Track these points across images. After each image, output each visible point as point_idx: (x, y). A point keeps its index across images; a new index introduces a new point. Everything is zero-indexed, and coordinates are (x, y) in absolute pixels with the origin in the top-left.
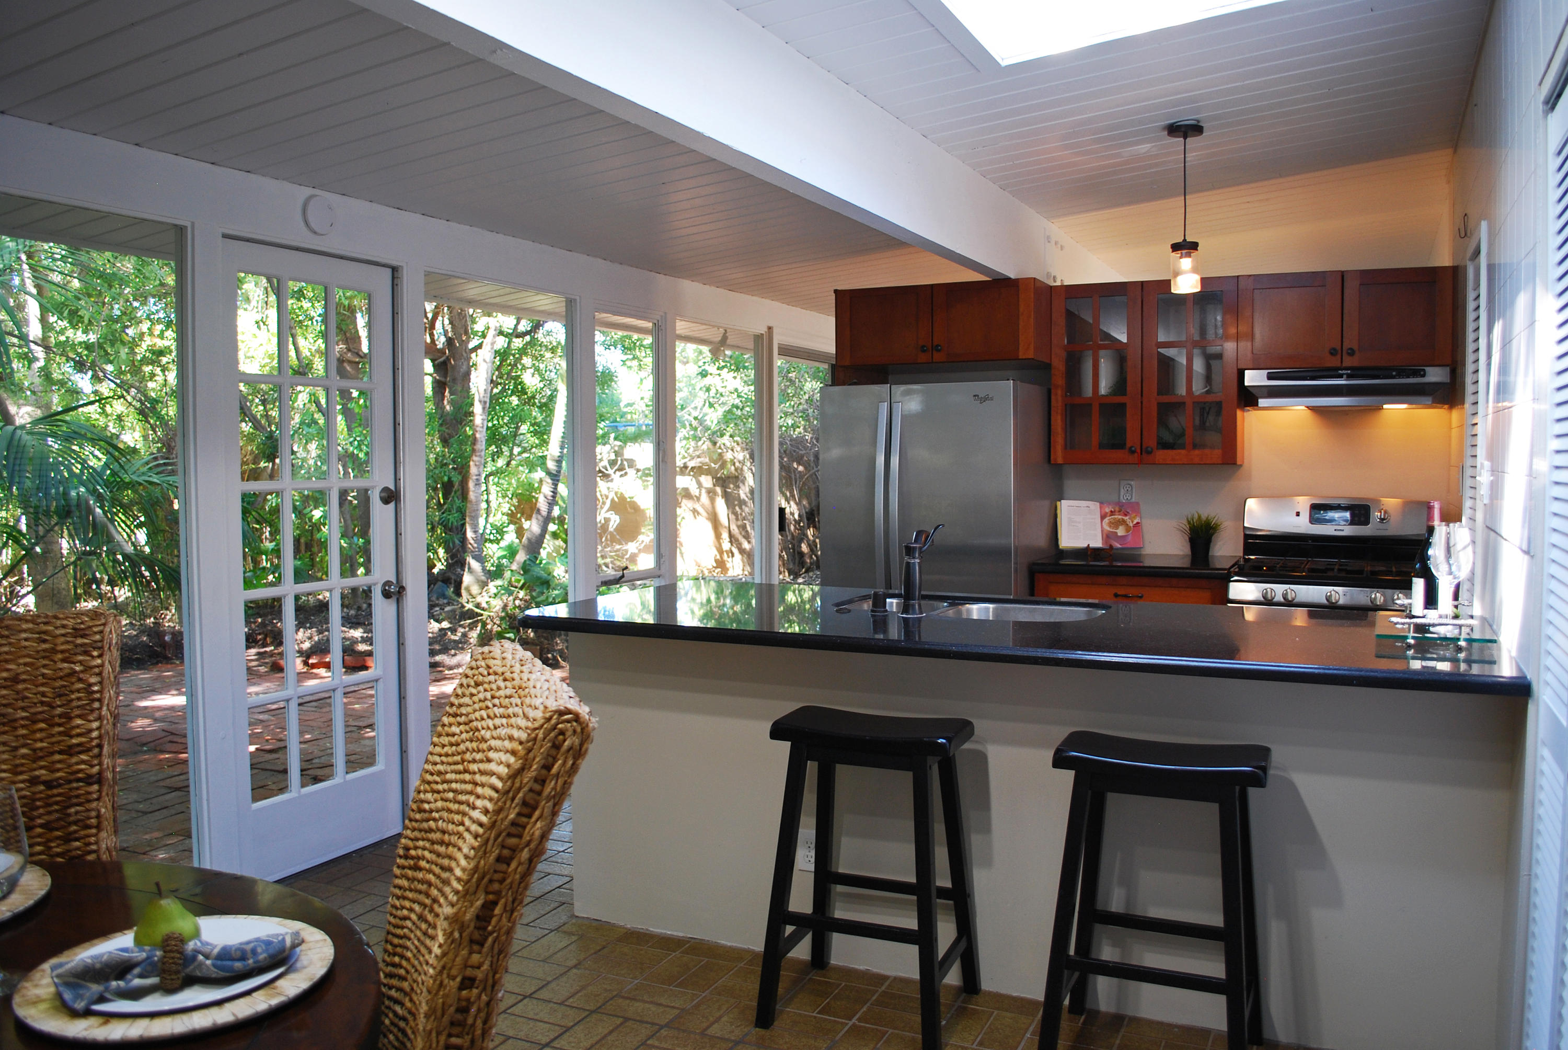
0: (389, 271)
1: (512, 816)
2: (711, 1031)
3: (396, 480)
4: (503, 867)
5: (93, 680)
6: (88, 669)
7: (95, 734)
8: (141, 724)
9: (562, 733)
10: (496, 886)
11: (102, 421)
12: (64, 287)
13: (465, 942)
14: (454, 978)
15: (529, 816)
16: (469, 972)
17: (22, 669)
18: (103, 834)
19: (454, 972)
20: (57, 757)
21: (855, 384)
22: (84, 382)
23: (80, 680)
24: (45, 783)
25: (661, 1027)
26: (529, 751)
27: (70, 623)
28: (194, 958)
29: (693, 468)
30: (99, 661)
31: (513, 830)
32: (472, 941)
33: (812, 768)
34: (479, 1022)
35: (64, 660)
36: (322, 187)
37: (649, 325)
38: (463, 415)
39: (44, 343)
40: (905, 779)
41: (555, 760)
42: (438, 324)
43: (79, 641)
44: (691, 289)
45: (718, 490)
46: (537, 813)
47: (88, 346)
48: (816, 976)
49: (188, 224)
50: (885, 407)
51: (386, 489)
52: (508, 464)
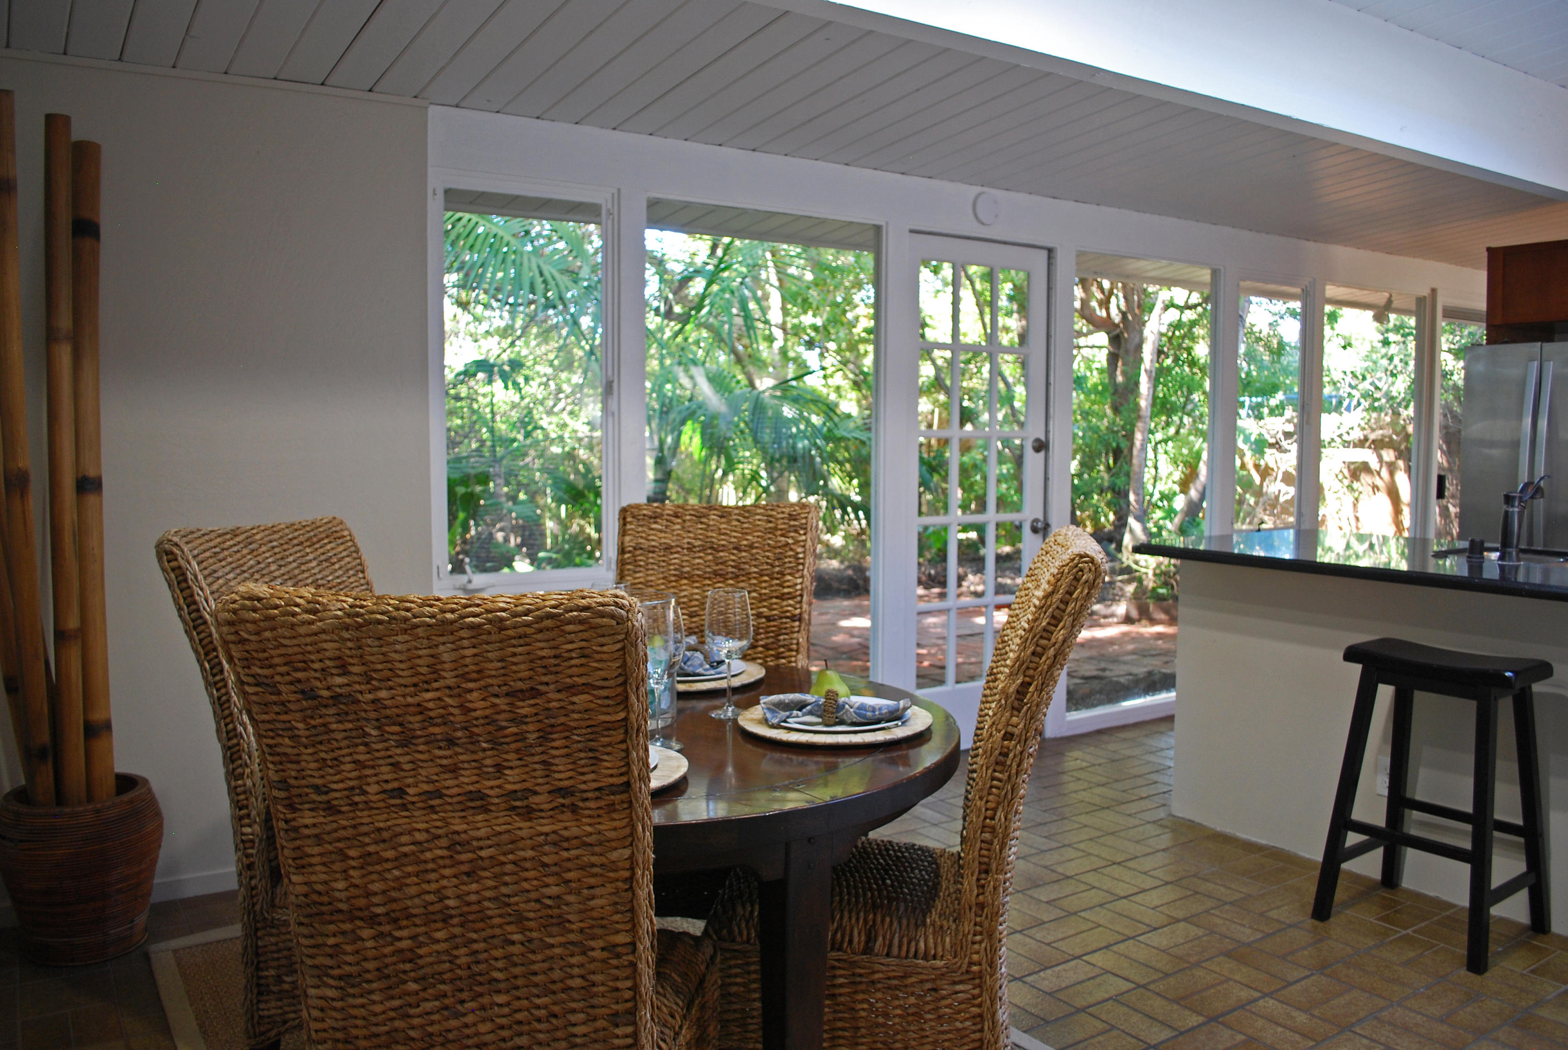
0: (1044, 254)
1: (1044, 624)
2: (1271, 914)
3: (1047, 432)
4: (1037, 659)
5: (800, 550)
6: (797, 542)
7: (799, 587)
8: (838, 638)
9: (1081, 570)
10: (1031, 672)
11: (824, 391)
12: (799, 278)
13: (1009, 707)
14: (999, 731)
15: (1056, 626)
16: (1010, 729)
17: (756, 539)
18: (800, 656)
19: (1000, 727)
20: (774, 600)
21: (1506, 343)
22: (811, 358)
23: (791, 549)
24: (766, 617)
25: (1226, 903)
26: (1058, 580)
27: (787, 510)
28: (843, 706)
29: (1374, 442)
30: (803, 538)
31: (1045, 634)
32: (1013, 708)
33: (1385, 694)
34: (1014, 765)
35: (782, 535)
36: (990, 185)
37: (1297, 290)
38: (1132, 386)
39: (783, 327)
40: (1469, 708)
41: (1076, 589)
42: (1113, 300)
43: (792, 523)
44: (1342, 254)
45: (1401, 463)
46: (1061, 624)
47: (815, 328)
48: (1386, 894)
49: (883, 223)
50: (1536, 364)
51: (1037, 440)
52: (1177, 432)
